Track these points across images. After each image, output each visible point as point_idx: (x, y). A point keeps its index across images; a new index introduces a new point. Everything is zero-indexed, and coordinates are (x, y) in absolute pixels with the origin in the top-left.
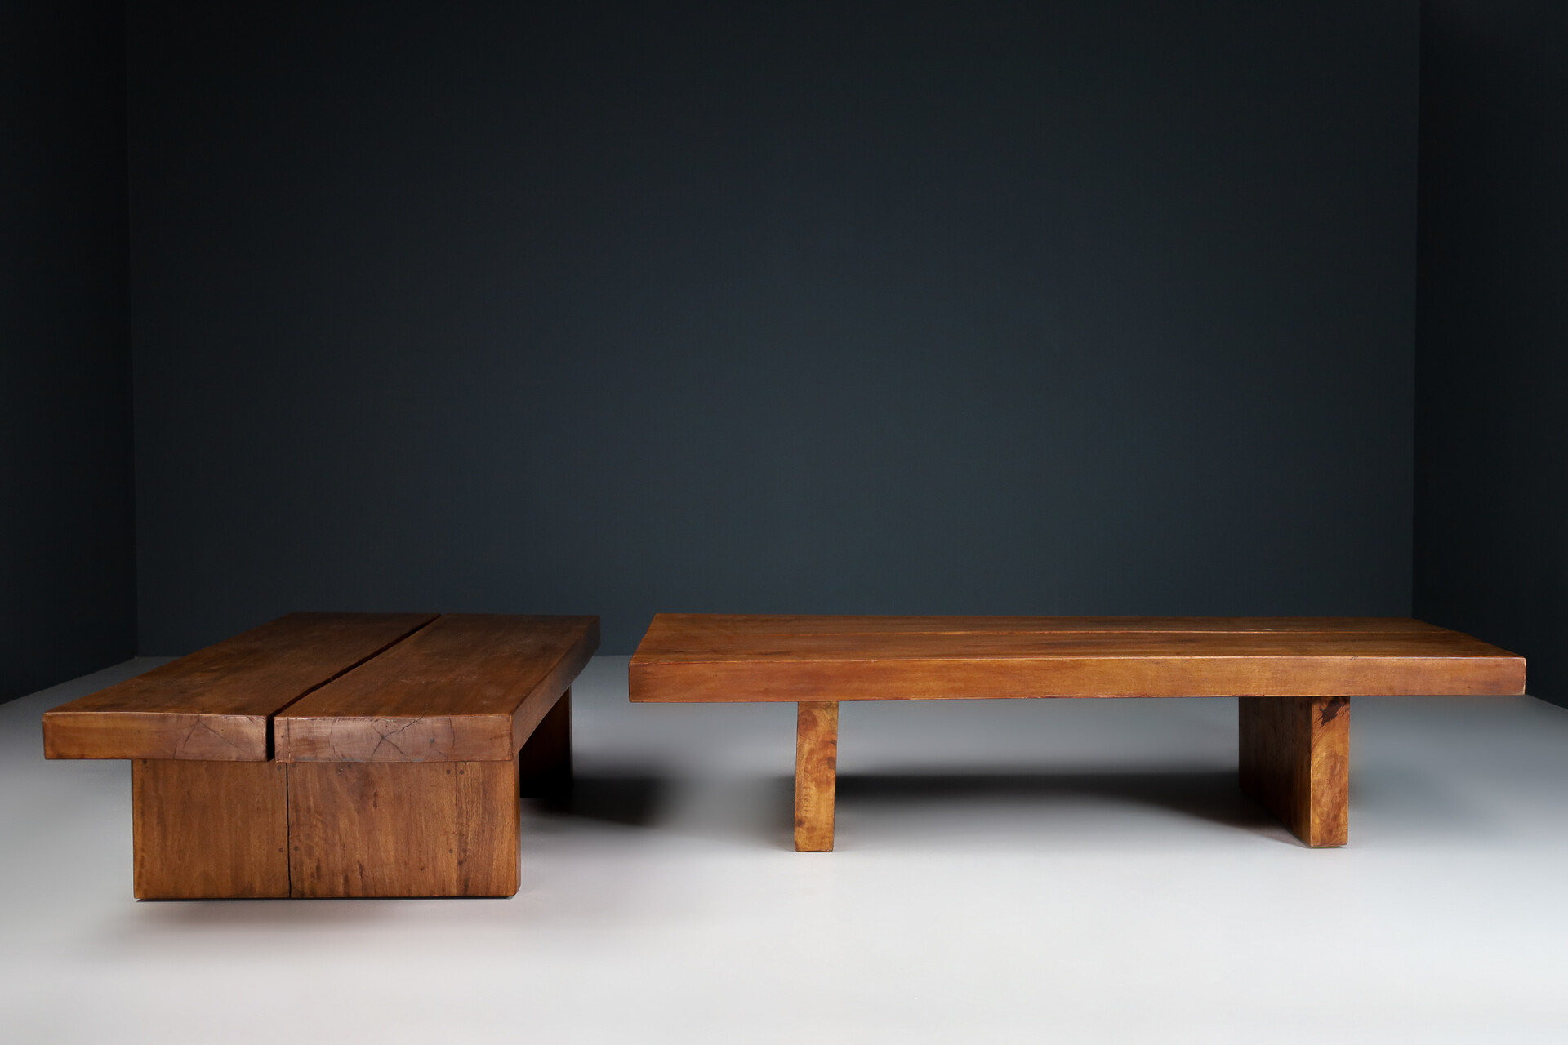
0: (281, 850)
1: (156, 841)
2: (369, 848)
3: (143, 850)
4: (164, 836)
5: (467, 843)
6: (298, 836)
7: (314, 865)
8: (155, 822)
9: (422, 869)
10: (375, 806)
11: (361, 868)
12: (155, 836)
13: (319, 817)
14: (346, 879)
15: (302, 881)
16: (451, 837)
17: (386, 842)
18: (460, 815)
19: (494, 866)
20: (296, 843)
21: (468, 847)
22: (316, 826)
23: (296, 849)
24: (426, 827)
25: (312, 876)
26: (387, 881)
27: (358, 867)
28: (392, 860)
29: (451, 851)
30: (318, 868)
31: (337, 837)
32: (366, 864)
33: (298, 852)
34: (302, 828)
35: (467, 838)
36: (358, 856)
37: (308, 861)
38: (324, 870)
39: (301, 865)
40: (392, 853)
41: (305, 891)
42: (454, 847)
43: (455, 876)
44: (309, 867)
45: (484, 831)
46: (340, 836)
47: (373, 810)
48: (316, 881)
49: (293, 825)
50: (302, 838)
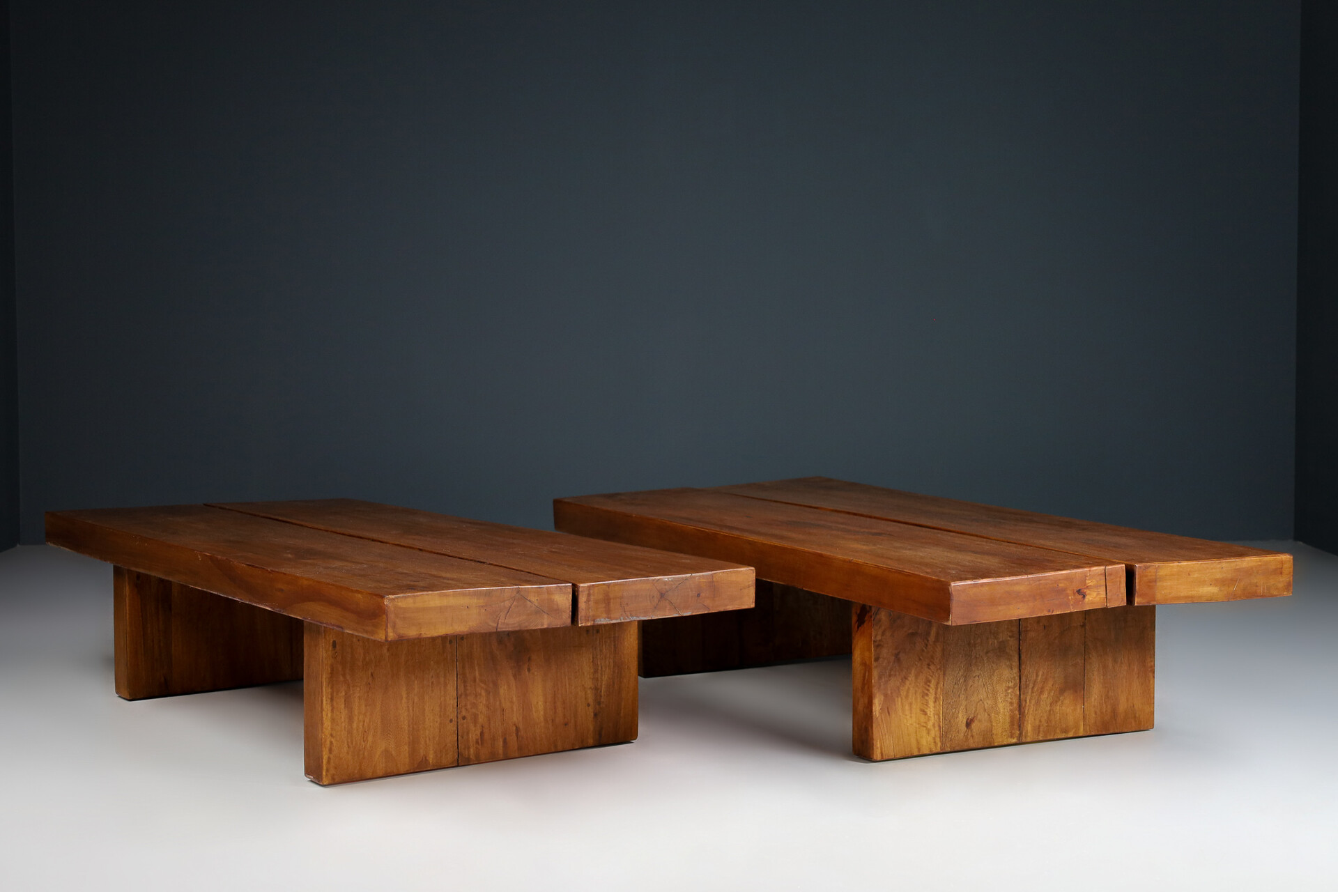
0: (451, 721)
1: (343, 725)
2: (523, 710)
3: (332, 735)
4: (350, 719)
5: (601, 696)
6: (466, 705)
7: (478, 732)
8: (343, 706)
9: (566, 725)
10: (529, 670)
11: (517, 730)
12: (343, 720)
13: (483, 685)
14: (505, 741)
15: (469, 748)
16: (589, 692)
17: (537, 703)
18: (596, 672)
19: (622, 714)
20: (464, 713)
21: (602, 700)
22: (480, 694)
23: (464, 718)
24: (569, 684)
25: (477, 742)
26: (538, 739)
27: (515, 728)
28: (542, 719)
29: (589, 705)
30: (482, 734)
31: (498, 703)
32: (521, 727)
33: (465, 721)
34: (469, 698)
35: (601, 692)
36: (515, 719)
37: (474, 729)
38: (486, 736)
39: (468, 733)
40: (542, 713)
41: (471, 757)
42: (591, 701)
43: (591, 728)
44: (474, 735)
45: (614, 683)
46: (500, 703)
47: (527, 673)
48: (480, 747)
49: (461, 695)
50: (469, 707)
